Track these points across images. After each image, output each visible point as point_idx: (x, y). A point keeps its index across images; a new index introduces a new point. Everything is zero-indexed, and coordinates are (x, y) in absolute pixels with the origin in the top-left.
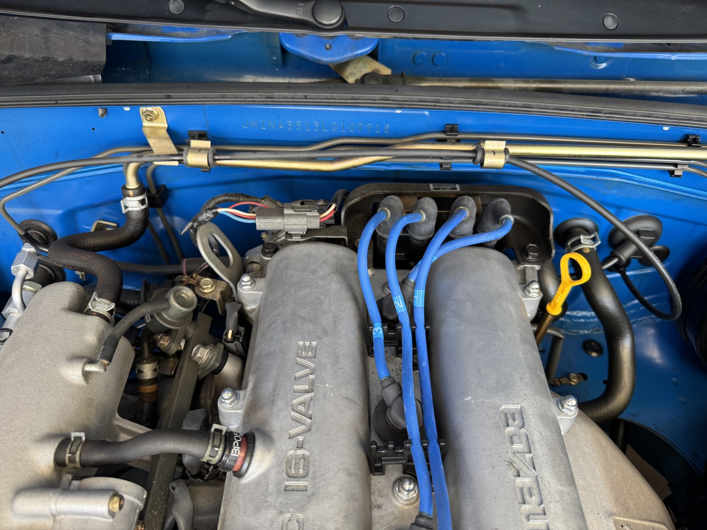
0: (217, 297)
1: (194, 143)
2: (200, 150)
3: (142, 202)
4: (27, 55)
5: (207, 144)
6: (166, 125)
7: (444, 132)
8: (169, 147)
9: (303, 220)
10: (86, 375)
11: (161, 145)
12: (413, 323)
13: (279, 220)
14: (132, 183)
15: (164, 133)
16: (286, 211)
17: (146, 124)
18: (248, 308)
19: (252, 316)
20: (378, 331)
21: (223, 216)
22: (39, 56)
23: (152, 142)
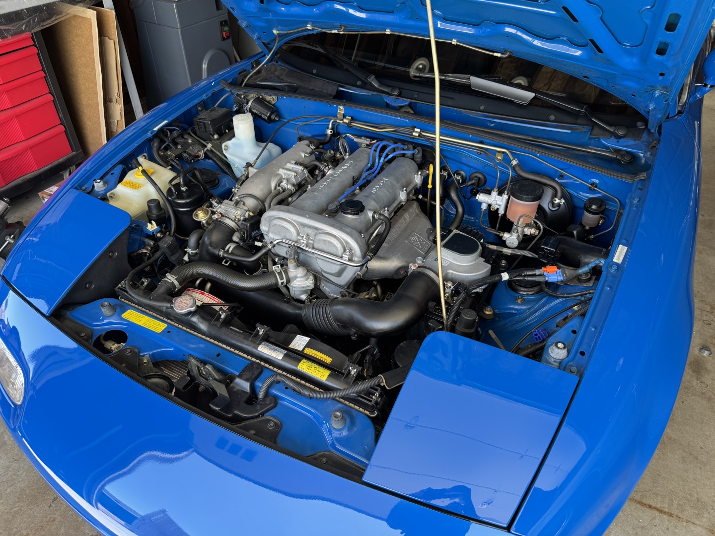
0: (339, 158)
1: (347, 117)
2: (348, 119)
3: (331, 132)
4: (317, 89)
5: (350, 118)
6: (343, 112)
7: (412, 127)
8: (342, 117)
9: (366, 142)
10: (305, 156)
13: (361, 140)
14: (330, 126)
15: (342, 114)
16: (363, 138)
17: (339, 111)
20: (369, 165)
21: (347, 136)
22: (320, 90)
23: (338, 116)
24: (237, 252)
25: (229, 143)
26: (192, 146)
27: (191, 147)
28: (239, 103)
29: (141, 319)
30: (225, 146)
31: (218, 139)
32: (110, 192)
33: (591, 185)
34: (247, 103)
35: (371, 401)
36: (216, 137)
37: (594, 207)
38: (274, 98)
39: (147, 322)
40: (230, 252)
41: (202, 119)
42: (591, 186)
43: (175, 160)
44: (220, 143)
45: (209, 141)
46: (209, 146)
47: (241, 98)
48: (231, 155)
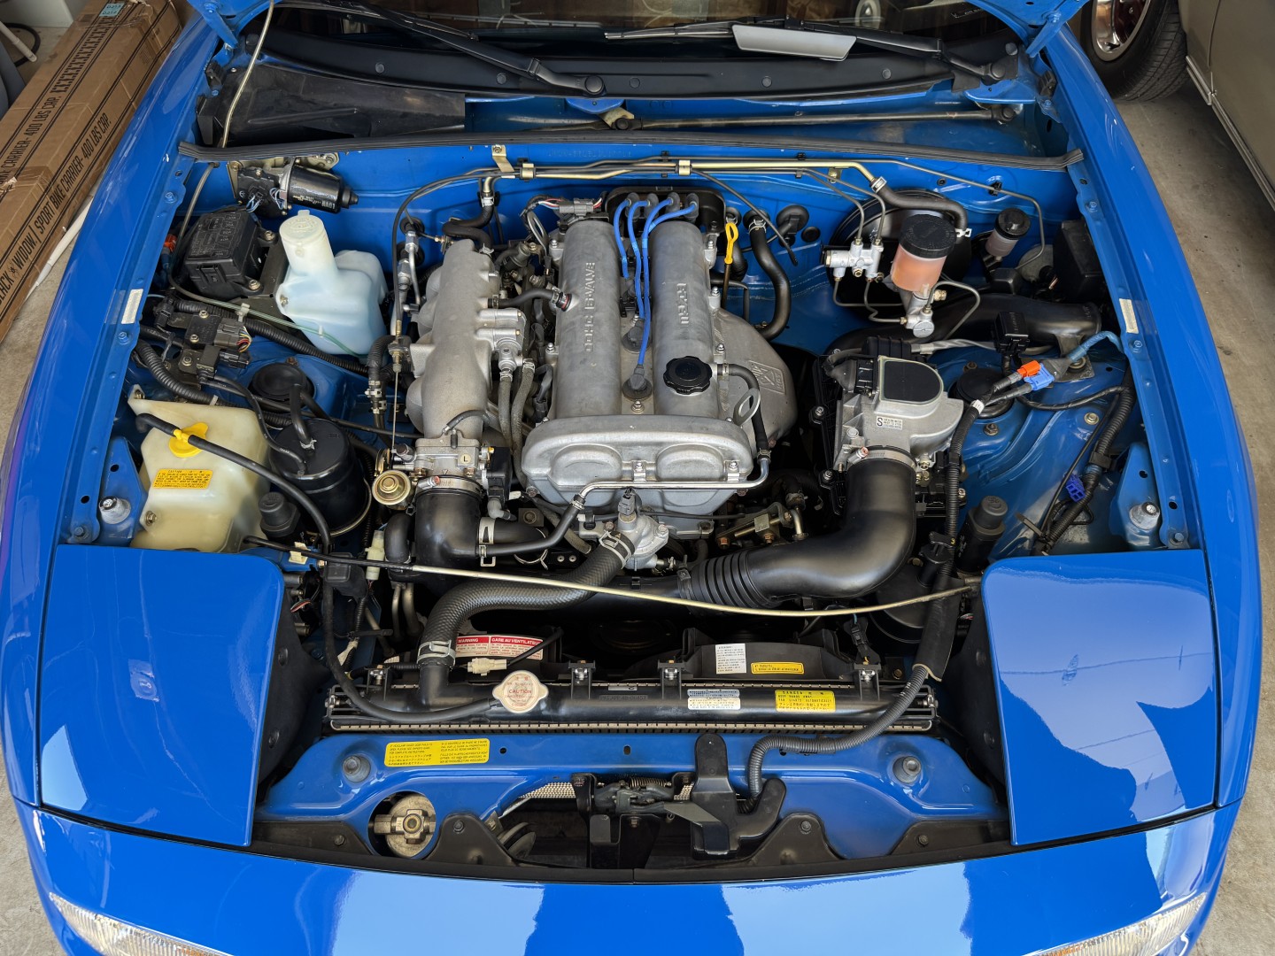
0: (539, 253)
1: (525, 165)
2: (529, 169)
3: (493, 200)
5: (532, 165)
6: (505, 155)
7: (661, 156)
8: (508, 167)
9: (585, 207)
11: (505, 167)
12: (642, 256)
13: (572, 207)
14: (487, 190)
15: (505, 159)
16: (575, 202)
17: (494, 154)
18: (555, 260)
19: (558, 264)
20: (625, 260)
21: (542, 206)
23: (499, 165)
24: (505, 535)
25: (285, 288)
26: (220, 326)
27: (219, 331)
28: (262, 191)
29: (427, 752)
30: (282, 297)
31: (261, 290)
32: (144, 513)
33: (993, 185)
34: (278, 186)
35: (929, 713)
36: (255, 286)
37: (1014, 227)
38: (332, 155)
39: (446, 753)
40: (491, 541)
41: (206, 257)
42: (992, 189)
43: (216, 378)
44: (271, 296)
45: (239, 299)
46: (244, 309)
47: (255, 176)
48: (300, 310)
